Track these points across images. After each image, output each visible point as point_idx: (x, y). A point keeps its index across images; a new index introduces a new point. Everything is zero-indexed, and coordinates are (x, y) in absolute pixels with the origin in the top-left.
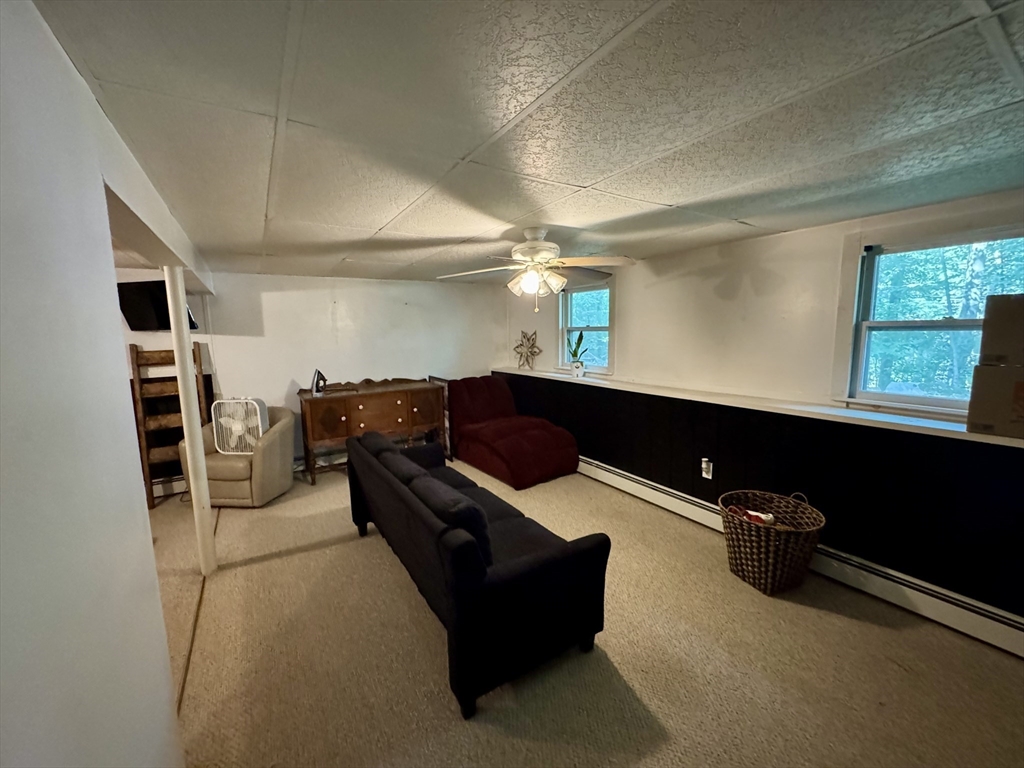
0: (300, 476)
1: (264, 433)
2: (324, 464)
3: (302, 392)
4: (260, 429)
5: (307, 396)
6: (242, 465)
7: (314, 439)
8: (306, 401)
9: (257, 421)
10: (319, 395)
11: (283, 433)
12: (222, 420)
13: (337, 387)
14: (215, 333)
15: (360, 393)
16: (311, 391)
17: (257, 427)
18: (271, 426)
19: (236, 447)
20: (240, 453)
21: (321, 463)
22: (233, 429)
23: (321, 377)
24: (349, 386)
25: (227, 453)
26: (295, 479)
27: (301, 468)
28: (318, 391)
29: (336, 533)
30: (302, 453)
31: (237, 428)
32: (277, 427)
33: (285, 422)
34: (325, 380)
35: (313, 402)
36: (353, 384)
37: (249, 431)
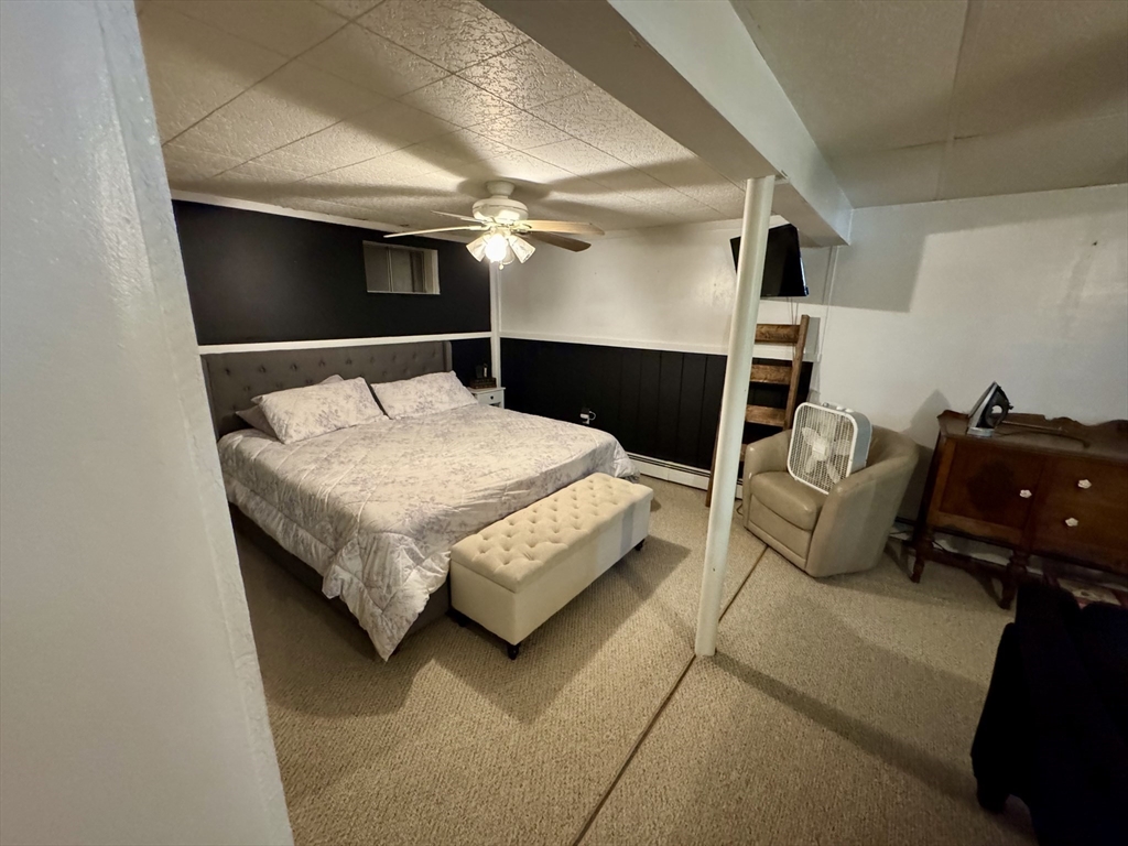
0: (898, 549)
1: (852, 473)
2: (948, 548)
3: (948, 415)
4: (850, 463)
5: (956, 429)
6: (806, 507)
7: (941, 509)
8: (950, 438)
9: (850, 449)
10: (982, 433)
11: (884, 483)
12: (805, 431)
13: (1033, 424)
14: (832, 305)
15: (1092, 451)
16: (966, 418)
17: (847, 457)
18: (870, 462)
19: (812, 474)
20: (812, 485)
21: (943, 544)
22: (814, 449)
23: (999, 396)
24: (1065, 428)
25: (797, 478)
26: (888, 550)
27: (904, 537)
28: (982, 424)
29: (916, 736)
30: (913, 515)
31: (819, 448)
32: (880, 468)
33: (898, 464)
34: (1006, 405)
35: (967, 446)
36: (1076, 424)
37: (835, 459)
